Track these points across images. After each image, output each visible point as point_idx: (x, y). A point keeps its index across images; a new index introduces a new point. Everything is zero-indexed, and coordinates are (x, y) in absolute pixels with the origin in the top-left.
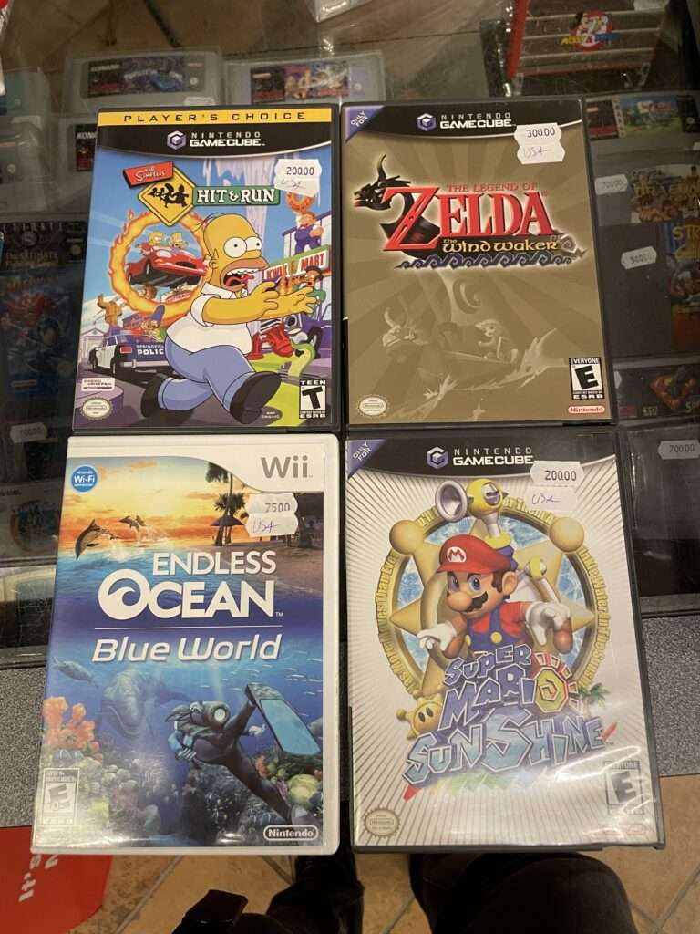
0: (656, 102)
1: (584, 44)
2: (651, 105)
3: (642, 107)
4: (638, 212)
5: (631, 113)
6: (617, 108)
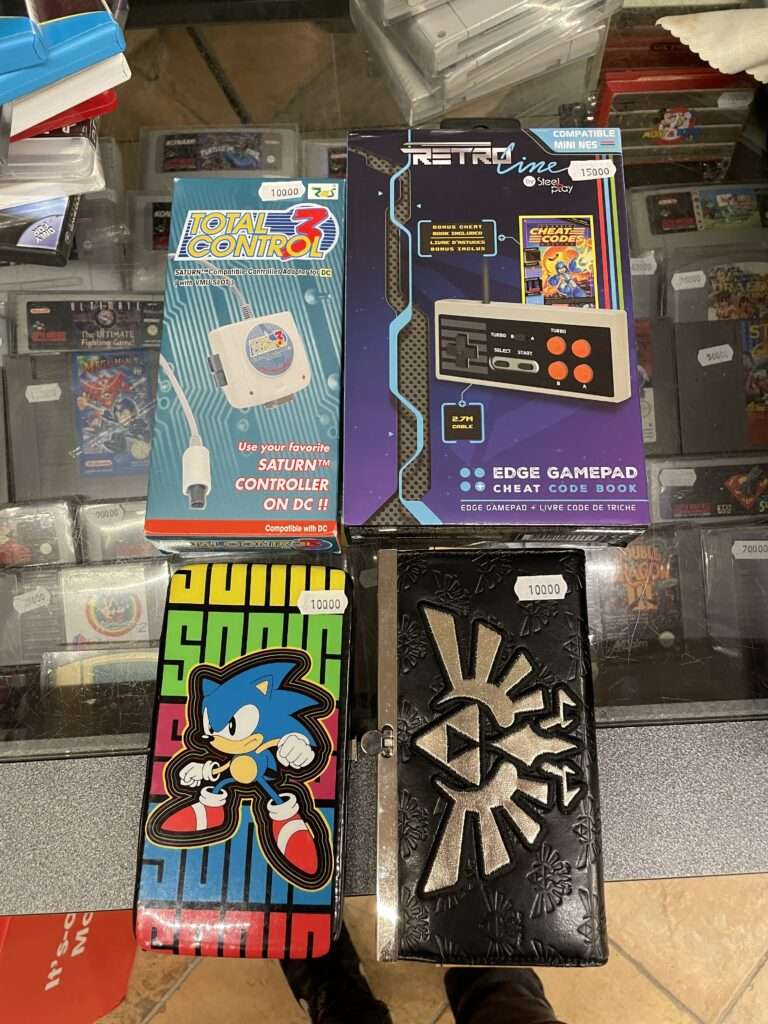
0: (735, 196)
1: (667, 138)
2: (730, 199)
3: (721, 200)
4: (715, 307)
5: (710, 206)
6: (696, 200)
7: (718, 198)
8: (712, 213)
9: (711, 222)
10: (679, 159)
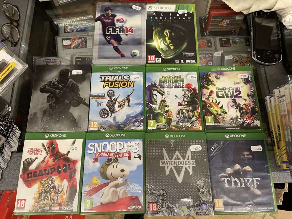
0: (240, 39)
1: (224, 25)
2: (238, 39)
3: (237, 40)
4: (235, 64)
5: (234, 41)
6: (231, 39)
7: (236, 39)
8: (235, 42)
9: (234, 44)
10: (226, 30)
